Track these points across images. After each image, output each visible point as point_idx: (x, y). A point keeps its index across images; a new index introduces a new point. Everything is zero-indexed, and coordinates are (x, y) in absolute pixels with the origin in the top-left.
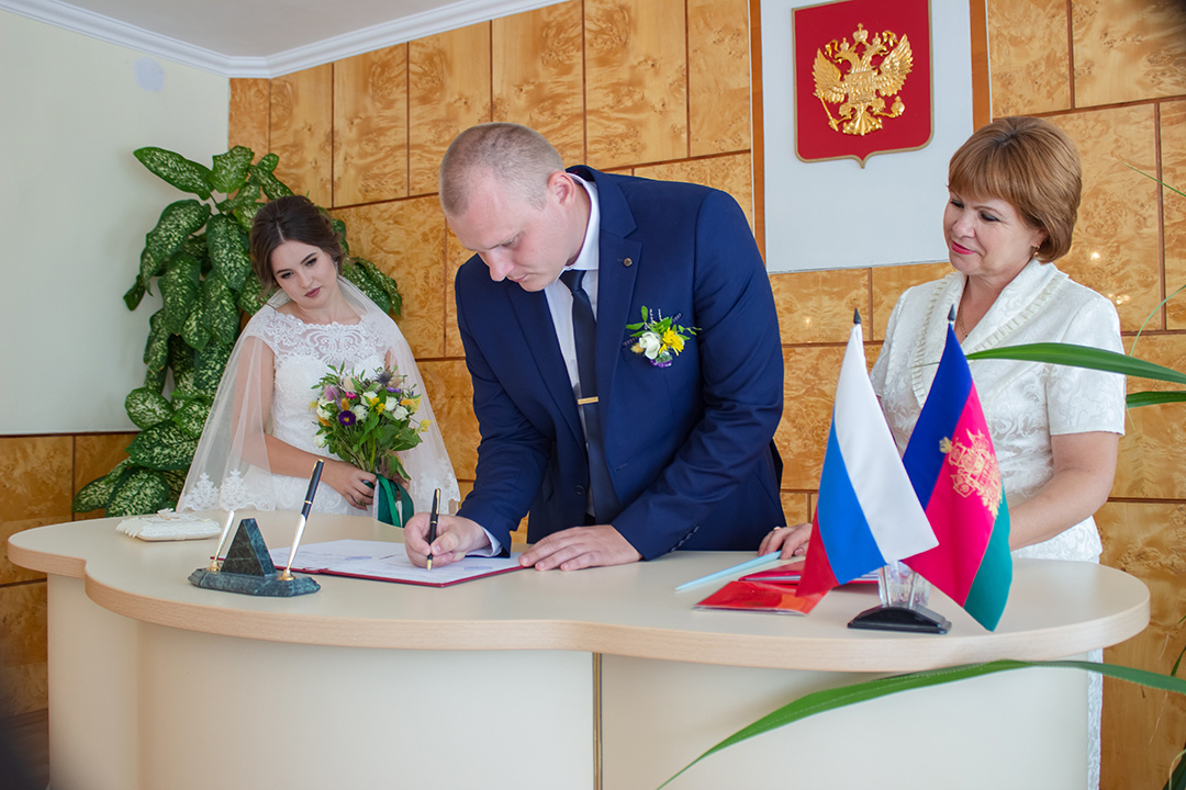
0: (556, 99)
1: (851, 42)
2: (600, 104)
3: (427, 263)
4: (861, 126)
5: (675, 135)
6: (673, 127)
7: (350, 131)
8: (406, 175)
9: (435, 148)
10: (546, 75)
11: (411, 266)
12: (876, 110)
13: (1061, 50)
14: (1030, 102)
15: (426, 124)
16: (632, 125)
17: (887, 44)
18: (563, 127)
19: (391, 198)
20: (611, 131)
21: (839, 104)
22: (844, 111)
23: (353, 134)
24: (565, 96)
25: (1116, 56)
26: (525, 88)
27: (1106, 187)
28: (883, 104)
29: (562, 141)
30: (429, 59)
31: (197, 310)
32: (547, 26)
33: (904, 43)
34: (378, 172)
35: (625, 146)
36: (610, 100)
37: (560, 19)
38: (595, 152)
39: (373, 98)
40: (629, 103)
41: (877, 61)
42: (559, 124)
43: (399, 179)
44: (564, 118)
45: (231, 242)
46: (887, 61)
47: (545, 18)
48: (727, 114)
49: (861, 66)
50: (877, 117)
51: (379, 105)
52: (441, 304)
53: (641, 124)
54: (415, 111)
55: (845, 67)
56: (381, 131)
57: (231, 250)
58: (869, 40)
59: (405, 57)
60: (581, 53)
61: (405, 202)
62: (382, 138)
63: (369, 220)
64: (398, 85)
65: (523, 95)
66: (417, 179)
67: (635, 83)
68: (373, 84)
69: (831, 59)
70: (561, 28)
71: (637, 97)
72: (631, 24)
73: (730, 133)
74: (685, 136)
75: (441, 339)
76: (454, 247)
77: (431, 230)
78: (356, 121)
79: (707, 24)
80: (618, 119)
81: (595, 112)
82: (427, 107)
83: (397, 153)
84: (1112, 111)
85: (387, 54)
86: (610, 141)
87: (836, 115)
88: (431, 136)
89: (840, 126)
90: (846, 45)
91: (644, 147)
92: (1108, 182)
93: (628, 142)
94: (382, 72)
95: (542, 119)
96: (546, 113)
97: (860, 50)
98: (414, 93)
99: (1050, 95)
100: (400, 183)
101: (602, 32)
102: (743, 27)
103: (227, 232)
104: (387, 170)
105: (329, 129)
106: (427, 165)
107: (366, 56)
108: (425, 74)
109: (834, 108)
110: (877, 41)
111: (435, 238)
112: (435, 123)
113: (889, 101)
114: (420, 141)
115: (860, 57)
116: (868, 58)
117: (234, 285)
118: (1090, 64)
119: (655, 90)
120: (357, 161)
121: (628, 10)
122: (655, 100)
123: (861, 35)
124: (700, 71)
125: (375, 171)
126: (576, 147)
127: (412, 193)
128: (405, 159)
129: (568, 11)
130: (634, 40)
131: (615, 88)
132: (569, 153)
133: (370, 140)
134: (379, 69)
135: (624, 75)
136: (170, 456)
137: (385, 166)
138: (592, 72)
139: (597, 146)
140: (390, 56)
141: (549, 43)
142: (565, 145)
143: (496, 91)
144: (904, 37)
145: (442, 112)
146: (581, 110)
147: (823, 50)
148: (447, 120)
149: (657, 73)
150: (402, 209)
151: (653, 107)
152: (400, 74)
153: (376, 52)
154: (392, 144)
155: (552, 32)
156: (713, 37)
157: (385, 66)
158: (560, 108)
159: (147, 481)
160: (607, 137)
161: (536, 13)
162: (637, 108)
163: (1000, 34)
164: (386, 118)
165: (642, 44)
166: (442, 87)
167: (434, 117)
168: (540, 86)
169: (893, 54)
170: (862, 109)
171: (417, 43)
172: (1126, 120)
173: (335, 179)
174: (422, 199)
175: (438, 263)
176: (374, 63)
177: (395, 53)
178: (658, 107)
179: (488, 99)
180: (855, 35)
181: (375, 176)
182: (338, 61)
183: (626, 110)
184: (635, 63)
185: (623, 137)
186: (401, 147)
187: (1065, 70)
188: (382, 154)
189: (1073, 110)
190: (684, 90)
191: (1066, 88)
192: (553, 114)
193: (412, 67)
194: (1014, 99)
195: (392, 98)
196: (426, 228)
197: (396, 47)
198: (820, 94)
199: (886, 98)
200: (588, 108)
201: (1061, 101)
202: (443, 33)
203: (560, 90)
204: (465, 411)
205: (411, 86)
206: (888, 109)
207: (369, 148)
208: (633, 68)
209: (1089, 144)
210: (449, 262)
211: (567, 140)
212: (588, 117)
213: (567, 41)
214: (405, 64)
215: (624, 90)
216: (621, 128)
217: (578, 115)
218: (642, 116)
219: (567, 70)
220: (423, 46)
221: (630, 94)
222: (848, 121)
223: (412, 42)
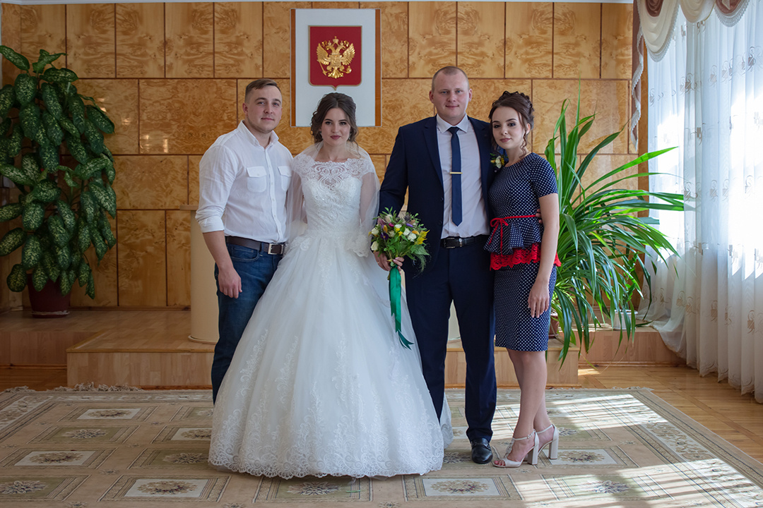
0: (200, 45)
1: (332, 43)
2: (222, 50)
3: (128, 110)
4: (334, 75)
5: (257, 67)
6: (256, 64)
7: (78, 40)
8: (114, 68)
9: (132, 57)
10: (194, 33)
11: (118, 111)
12: (341, 70)
13: (405, 58)
14: (394, 74)
15: (127, 45)
16: (236, 60)
17: (345, 46)
18: (203, 57)
19: (105, 77)
20: (226, 62)
21: (327, 65)
22: (329, 68)
23: (80, 43)
24: (204, 44)
25: (422, 62)
26: (183, 37)
27: (419, 106)
28: (343, 68)
29: (204, 63)
30: (129, 14)
31: (42, 128)
32: (196, 11)
33: (352, 47)
34: (96, 64)
35: (233, 69)
36: (227, 49)
37: (202, 9)
38: (219, 70)
39: (93, 27)
40: (236, 52)
41: (342, 52)
42: (200, 56)
43: (110, 69)
44: (204, 53)
45: (54, 97)
46: (345, 52)
47: (194, 8)
48: (280, 63)
49: (336, 52)
50: (341, 72)
51: (96, 31)
52: (136, 130)
53: (242, 61)
54: (120, 37)
55: (330, 52)
56: (99, 44)
57: (54, 101)
58: (339, 43)
59: (113, 10)
60: (212, 26)
61: (113, 80)
62: (99, 48)
63: (92, 87)
64: (109, 23)
65: (182, 40)
66: (121, 70)
67: (239, 43)
68: (93, 20)
69: (325, 48)
70: (202, 13)
71: (239, 50)
72: (238, 19)
73: (281, 70)
74: (261, 69)
75: (137, 146)
76: (144, 104)
77: (130, 95)
78: (82, 37)
79: (272, 25)
80: (230, 58)
81: (218, 53)
82: (127, 37)
83: (109, 56)
84: (420, 80)
85: (102, 7)
86: (226, 66)
87: (326, 70)
88: (130, 50)
89: (327, 74)
90: (330, 44)
91: (242, 71)
92: (418, 104)
93: (235, 68)
94: (99, 15)
95: (192, 52)
96: (195, 50)
97: (336, 47)
98: (119, 29)
99: (401, 72)
100: (110, 71)
101: (223, 19)
102: (287, 29)
103: (51, 92)
104: (102, 63)
105: (64, 38)
106: (127, 64)
107: (88, 5)
108: (125, 21)
109: (325, 67)
110: (342, 44)
111: (132, 99)
112: (132, 45)
113: (346, 67)
114: (124, 52)
115: (336, 49)
116: (338, 50)
117: (58, 118)
118: (414, 63)
119: (249, 47)
120: (82, 56)
121: (236, 12)
122: (247, 51)
123: (336, 41)
124: (268, 43)
125: (95, 63)
126: (210, 66)
127: (118, 77)
128: (114, 60)
129: (206, 6)
130: (237, 26)
131: (229, 44)
132: (206, 69)
133: (91, 48)
134: (97, 14)
135: (234, 39)
136: (46, 196)
137: (101, 61)
138: (218, 36)
139: (220, 68)
140: (104, 8)
141: (196, 18)
142: (204, 65)
143: (167, 36)
144: (352, 44)
145: (136, 40)
146: (212, 51)
147: (321, 44)
148: (139, 45)
149: (249, 41)
150: (112, 83)
151: (247, 55)
152: (110, 18)
153: (95, 4)
154: (106, 51)
155: (198, 14)
156: (274, 31)
157: (100, 13)
158: (201, 49)
159: (36, 207)
160: (225, 64)
161: (189, 4)
162: (239, 54)
163: (385, 48)
164: (101, 38)
165: (241, 28)
166: (136, 28)
167: (131, 42)
168: (191, 37)
169: (348, 50)
170: (336, 68)
171: (121, 5)
172: (425, 84)
173: (68, 63)
174: (124, 80)
175: (134, 111)
176: (93, 10)
177: (107, 7)
178: (249, 55)
179: (163, 39)
180: (334, 40)
181: (94, 66)
182: (69, 4)
183: (234, 54)
184: (239, 35)
185: (233, 65)
186: (111, 53)
187: (406, 64)
188: (99, 56)
189: (408, 78)
190: (261, 50)
191: (406, 70)
192: (198, 51)
193: (117, 16)
194: (389, 72)
195: (105, 28)
196: (127, 94)
197: (108, 4)
198: (320, 60)
199: (344, 66)
200: (216, 50)
201: (403, 75)
202: (137, 3)
203: (201, 41)
204: (150, 178)
205: (118, 26)
206: (345, 70)
207: (91, 51)
208: (237, 37)
209: (413, 90)
210: (141, 111)
211: (205, 63)
212: (216, 55)
213: (206, 20)
214: (113, 14)
215: (234, 46)
216: (232, 62)
217: (210, 53)
218: (242, 58)
219: (206, 32)
220: (125, 7)
221: (236, 48)
222: (330, 72)
223: (118, 4)
